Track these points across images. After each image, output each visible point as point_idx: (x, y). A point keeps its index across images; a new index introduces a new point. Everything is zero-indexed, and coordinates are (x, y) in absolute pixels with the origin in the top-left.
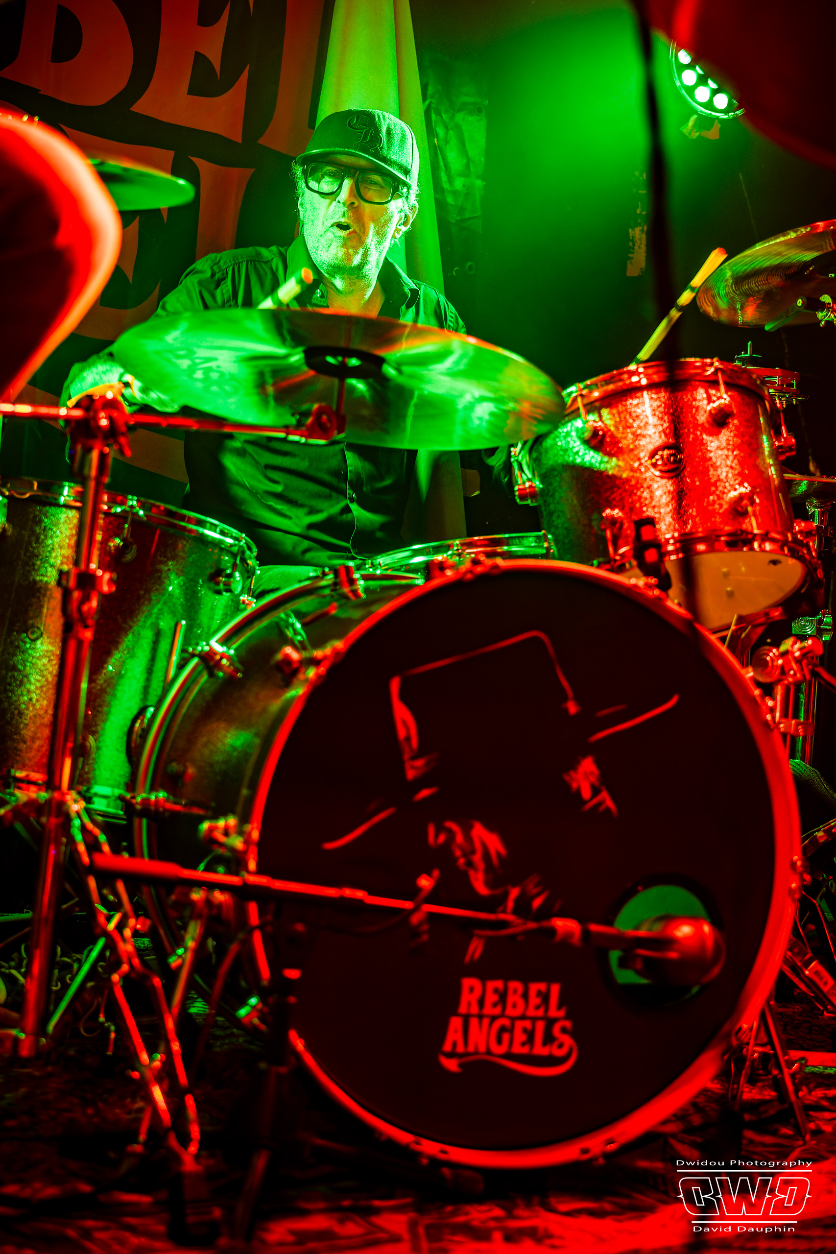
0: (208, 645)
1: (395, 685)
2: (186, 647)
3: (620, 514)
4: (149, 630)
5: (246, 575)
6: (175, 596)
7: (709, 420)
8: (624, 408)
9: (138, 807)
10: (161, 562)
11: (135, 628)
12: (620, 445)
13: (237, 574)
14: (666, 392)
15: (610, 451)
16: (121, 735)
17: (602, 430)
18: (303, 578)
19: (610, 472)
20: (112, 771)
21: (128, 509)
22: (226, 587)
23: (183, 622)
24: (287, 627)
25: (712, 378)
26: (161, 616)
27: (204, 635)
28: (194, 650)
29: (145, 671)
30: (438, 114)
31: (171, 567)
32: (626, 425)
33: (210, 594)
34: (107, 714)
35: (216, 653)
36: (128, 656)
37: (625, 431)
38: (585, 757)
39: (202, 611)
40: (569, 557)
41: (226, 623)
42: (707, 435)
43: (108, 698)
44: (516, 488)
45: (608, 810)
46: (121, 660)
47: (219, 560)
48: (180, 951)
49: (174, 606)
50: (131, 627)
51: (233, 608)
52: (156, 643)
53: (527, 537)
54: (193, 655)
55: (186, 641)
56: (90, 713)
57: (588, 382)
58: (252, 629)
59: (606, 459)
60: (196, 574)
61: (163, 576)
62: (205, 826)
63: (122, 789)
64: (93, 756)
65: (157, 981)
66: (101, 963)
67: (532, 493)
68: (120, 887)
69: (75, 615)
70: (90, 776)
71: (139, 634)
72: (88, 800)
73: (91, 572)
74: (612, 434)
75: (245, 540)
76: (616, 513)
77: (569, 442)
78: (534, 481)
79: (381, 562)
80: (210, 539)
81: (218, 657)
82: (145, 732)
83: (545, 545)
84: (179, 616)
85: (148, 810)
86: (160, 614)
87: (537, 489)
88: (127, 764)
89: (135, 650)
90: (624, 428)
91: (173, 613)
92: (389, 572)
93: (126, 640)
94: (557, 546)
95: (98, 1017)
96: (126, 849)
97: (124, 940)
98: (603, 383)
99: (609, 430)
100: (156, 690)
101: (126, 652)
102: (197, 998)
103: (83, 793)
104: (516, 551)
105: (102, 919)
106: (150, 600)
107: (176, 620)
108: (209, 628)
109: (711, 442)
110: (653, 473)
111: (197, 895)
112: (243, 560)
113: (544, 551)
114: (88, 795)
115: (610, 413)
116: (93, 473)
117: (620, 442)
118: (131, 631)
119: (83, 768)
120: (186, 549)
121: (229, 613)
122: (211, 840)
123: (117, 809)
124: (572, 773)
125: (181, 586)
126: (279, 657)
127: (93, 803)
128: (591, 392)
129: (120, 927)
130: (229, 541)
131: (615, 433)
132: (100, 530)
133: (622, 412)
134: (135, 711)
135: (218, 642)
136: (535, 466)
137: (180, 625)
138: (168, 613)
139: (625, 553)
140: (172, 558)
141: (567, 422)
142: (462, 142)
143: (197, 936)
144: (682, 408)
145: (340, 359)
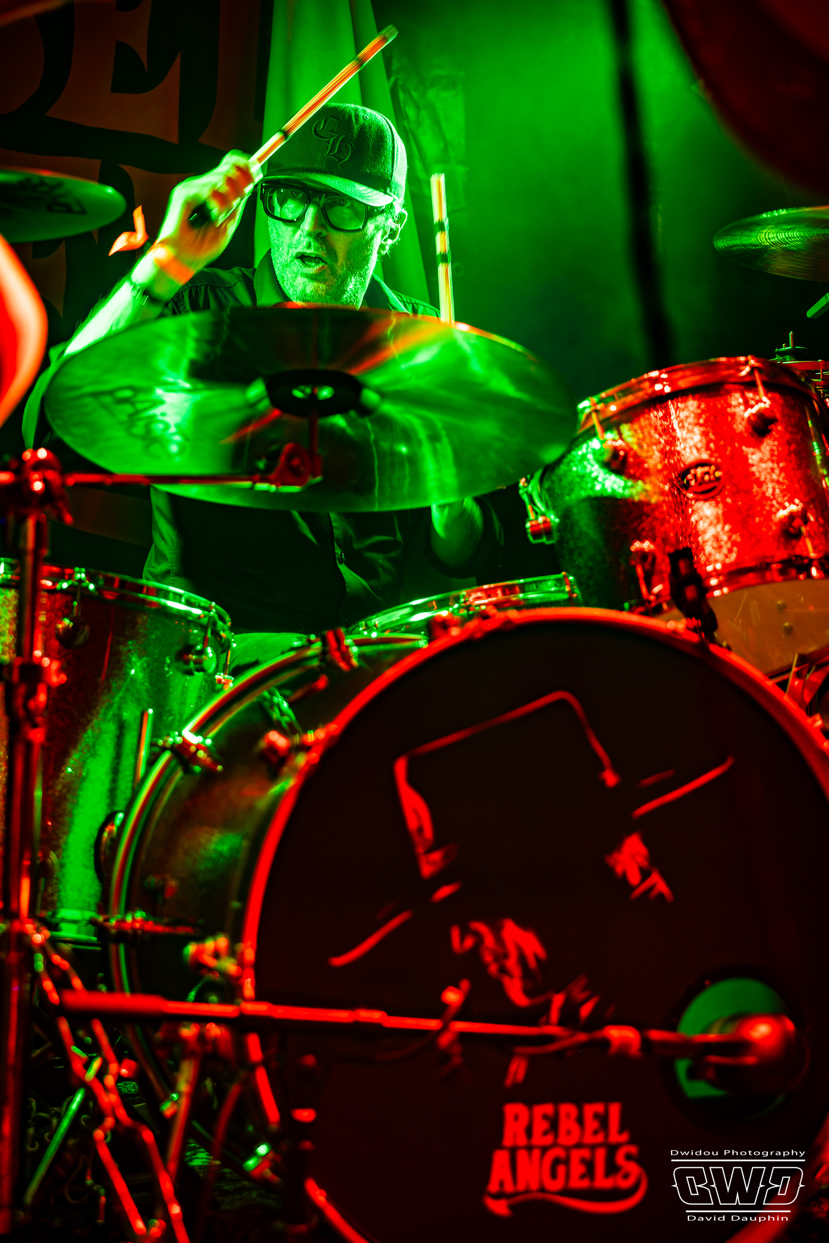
0: (180, 735)
1: (401, 767)
2: (155, 740)
3: (652, 547)
4: (111, 723)
5: (220, 650)
6: (138, 681)
7: (747, 427)
8: (647, 422)
9: (113, 931)
10: (119, 643)
11: (95, 722)
12: (646, 466)
13: (209, 650)
14: (694, 399)
15: (635, 473)
16: (88, 848)
17: (623, 450)
19: (637, 498)
20: (80, 890)
21: (76, 583)
22: (198, 666)
23: (150, 711)
24: (272, 707)
25: (749, 379)
26: (124, 706)
27: (176, 725)
28: (165, 742)
29: (110, 771)
30: (407, 92)
31: (131, 647)
32: (652, 442)
33: (179, 675)
35: (190, 744)
36: (88, 754)
37: (650, 449)
38: (629, 833)
39: (171, 696)
40: (595, 600)
41: (202, 707)
42: (747, 446)
43: (69, 806)
44: (528, 525)
45: (661, 895)
46: (81, 760)
47: (188, 635)
48: (175, 1096)
49: (138, 692)
50: (90, 721)
51: (207, 689)
52: (120, 738)
53: (545, 581)
54: (164, 749)
55: (156, 733)
56: (49, 823)
57: (603, 395)
58: (230, 713)
59: (630, 483)
60: (161, 652)
61: (123, 658)
62: (191, 949)
63: (94, 911)
64: (57, 875)
65: (148, 1136)
66: (84, 1116)
67: (546, 530)
68: (98, 1027)
69: (21, 713)
70: (55, 898)
71: (99, 729)
72: (54, 927)
73: (37, 662)
74: (636, 453)
75: (216, 609)
76: (647, 545)
77: (585, 467)
78: (548, 515)
79: (377, 623)
80: (174, 612)
81: (192, 749)
82: (115, 841)
83: (567, 589)
84: (145, 704)
85: (123, 935)
86: (123, 703)
87: (552, 524)
88: (96, 882)
89: (96, 747)
90: (648, 446)
91: (138, 701)
92: (387, 635)
93: (85, 736)
94: (580, 590)
95: (84, 1180)
96: (103, 981)
97: (106, 1089)
98: (620, 394)
99: (631, 449)
100: (124, 792)
101: (85, 751)
102: (199, 1148)
103: (47, 919)
104: (533, 599)
105: (77, 1066)
106: (109, 688)
107: (141, 708)
108: (181, 715)
109: (753, 454)
111: (188, 1031)
112: (215, 633)
113: (566, 596)
114: (53, 921)
115: (630, 429)
116: (30, 545)
117: (646, 462)
118: (90, 726)
119: (46, 890)
120: (148, 626)
121: (203, 696)
122: (198, 966)
123: (88, 934)
124: (616, 856)
125: (144, 669)
126: (263, 744)
127: (61, 930)
128: (607, 406)
129: (101, 1074)
130: (197, 612)
131: (639, 452)
132: (43, 610)
133: (646, 427)
134: (102, 819)
135: (191, 731)
136: (547, 497)
137: (148, 714)
138: (132, 702)
139: (660, 592)
140: (132, 637)
141: (582, 443)
142: (437, 123)
143: (190, 1079)
144: (715, 417)
145: (308, 390)
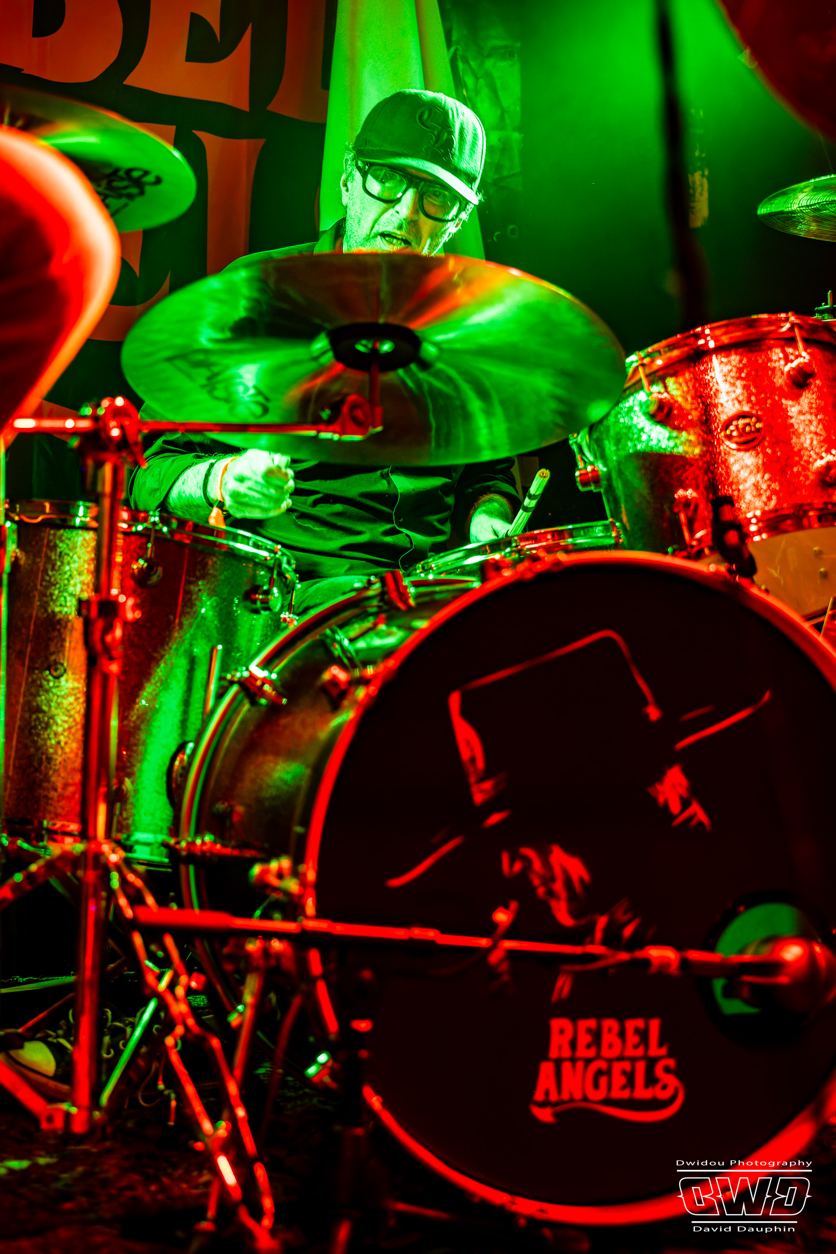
0: (247, 669)
1: (455, 700)
2: (223, 675)
3: (695, 494)
4: (183, 658)
5: (285, 590)
6: (208, 620)
7: (788, 381)
8: (691, 376)
9: (184, 853)
10: (191, 583)
11: (167, 657)
12: (690, 418)
13: (275, 590)
14: (736, 354)
15: (679, 424)
16: (160, 776)
17: (668, 402)
18: (348, 589)
20: (153, 815)
21: (150, 526)
22: (264, 605)
23: (220, 647)
24: (334, 644)
25: (789, 335)
26: (194, 642)
27: (244, 660)
28: (233, 676)
29: (182, 703)
30: (466, 61)
31: (201, 587)
33: (246, 614)
34: (143, 754)
35: (256, 679)
36: (161, 688)
37: (694, 401)
38: (671, 765)
39: (239, 634)
40: (640, 546)
41: (267, 644)
42: (786, 399)
43: (143, 736)
44: (577, 474)
45: (701, 824)
46: (154, 693)
47: (254, 577)
48: (240, 1008)
49: (208, 629)
50: (162, 657)
51: (273, 627)
52: (191, 671)
53: (592, 527)
54: (232, 683)
55: (224, 668)
56: (125, 753)
57: (650, 349)
58: (294, 650)
59: (675, 434)
60: (229, 593)
61: (194, 597)
62: (256, 870)
63: (166, 834)
64: (132, 800)
65: (215, 1043)
66: (156, 1026)
67: (595, 478)
68: (169, 942)
69: (99, 647)
70: (130, 822)
71: (172, 664)
72: (129, 849)
73: (113, 599)
74: (680, 405)
76: (690, 493)
77: (632, 418)
78: (596, 465)
79: (433, 566)
80: (242, 553)
81: (259, 683)
82: (186, 769)
83: (614, 534)
84: (215, 641)
85: (193, 857)
86: (193, 640)
87: (600, 473)
88: (169, 807)
89: (169, 681)
90: (693, 398)
91: (208, 637)
92: (443, 577)
93: (158, 670)
94: (626, 534)
95: (157, 1085)
96: (174, 900)
97: (176, 998)
98: (666, 349)
99: (677, 402)
100: (194, 724)
101: (158, 684)
103: (123, 841)
104: (581, 544)
105: (151, 979)
106: (181, 625)
107: (210, 645)
108: (248, 652)
109: (792, 406)
110: (727, 446)
111: (252, 946)
112: (281, 574)
113: (613, 541)
114: (128, 843)
115: (676, 382)
116: (108, 488)
117: (690, 415)
118: (163, 661)
119: (121, 814)
120: (217, 567)
121: (269, 633)
122: (264, 885)
123: (161, 856)
124: (658, 787)
125: (214, 608)
126: (326, 676)
127: (135, 852)
128: (653, 361)
129: (172, 986)
130: (264, 554)
131: (683, 404)
132: (119, 551)
133: (690, 381)
134: (173, 749)
135: (258, 666)
136: (596, 447)
137: (217, 650)
138: (202, 638)
139: (702, 537)
140: (203, 577)
141: (629, 396)
142: (494, 91)
143: (255, 991)
144: (757, 371)
145: (370, 346)
